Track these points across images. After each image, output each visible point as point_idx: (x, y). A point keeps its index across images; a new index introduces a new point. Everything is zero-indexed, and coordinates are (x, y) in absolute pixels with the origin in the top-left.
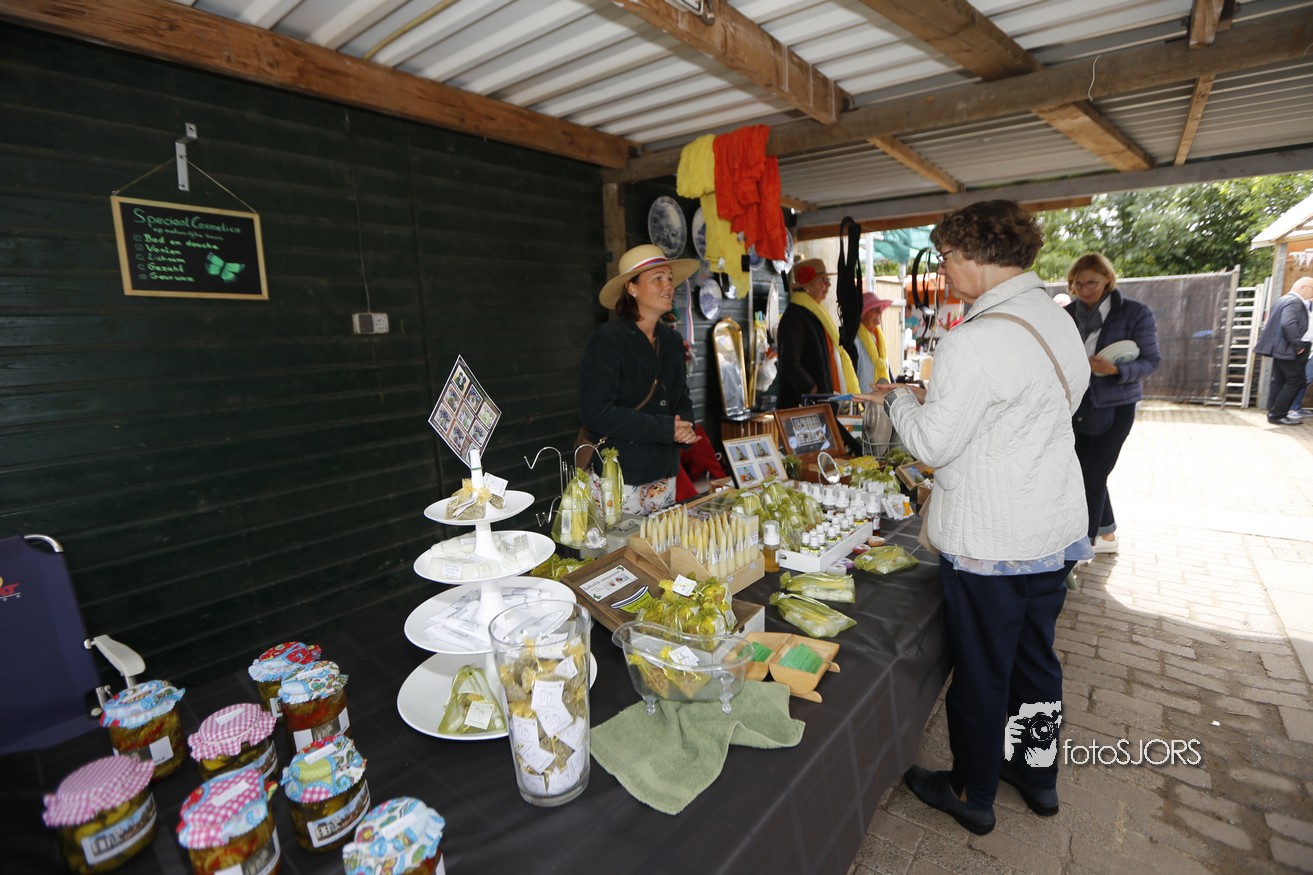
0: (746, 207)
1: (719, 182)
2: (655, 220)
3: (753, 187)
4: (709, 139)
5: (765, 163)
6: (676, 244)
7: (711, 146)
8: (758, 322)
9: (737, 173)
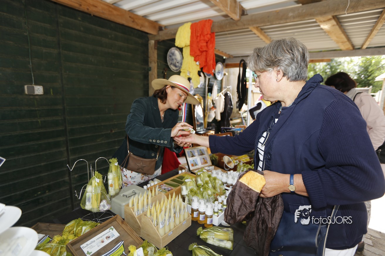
0: (202, 52)
1: (192, 42)
2: (170, 56)
3: (205, 44)
4: (189, 24)
5: (210, 34)
6: (178, 66)
7: (189, 27)
8: (209, 97)
9: (199, 38)
